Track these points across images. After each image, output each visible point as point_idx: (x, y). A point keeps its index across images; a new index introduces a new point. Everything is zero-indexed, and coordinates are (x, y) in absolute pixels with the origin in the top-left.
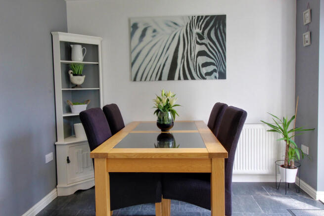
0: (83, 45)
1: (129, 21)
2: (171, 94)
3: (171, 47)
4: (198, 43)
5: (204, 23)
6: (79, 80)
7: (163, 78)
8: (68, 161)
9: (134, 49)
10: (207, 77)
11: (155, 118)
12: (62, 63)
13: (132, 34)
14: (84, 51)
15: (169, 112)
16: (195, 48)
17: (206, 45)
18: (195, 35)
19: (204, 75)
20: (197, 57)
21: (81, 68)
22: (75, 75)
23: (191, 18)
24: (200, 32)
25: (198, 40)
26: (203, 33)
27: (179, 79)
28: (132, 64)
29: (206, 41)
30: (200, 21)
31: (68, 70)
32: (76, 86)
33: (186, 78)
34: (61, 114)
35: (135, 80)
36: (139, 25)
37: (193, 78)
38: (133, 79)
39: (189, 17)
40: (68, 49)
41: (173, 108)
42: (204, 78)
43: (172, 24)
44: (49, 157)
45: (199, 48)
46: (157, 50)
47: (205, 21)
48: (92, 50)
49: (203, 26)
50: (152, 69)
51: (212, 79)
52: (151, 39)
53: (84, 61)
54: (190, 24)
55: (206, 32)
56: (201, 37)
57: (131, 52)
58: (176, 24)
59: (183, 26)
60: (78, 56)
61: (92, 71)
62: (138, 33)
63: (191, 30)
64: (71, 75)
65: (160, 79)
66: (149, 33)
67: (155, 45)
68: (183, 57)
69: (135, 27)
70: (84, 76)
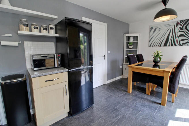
0: (133, 36)
1: (150, 27)
2: (160, 52)
3: (166, 34)
4: (180, 31)
5: (184, 23)
6: (131, 47)
7: (161, 46)
8: (126, 69)
9: (151, 36)
10: (183, 45)
11: (152, 59)
12: (126, 42)
13: (150, 31)
14: (133, 38)
15: (158, 58)
16: (178, 33)
17: (184, 32)
18: (178, 28)
19: (181, 44)
20: (179, 37)
21: (132, 43)
22: (130, 45)
23: (177, 22)
24: (181, 27)
25: (180, 30)
26: (183, 27)
27: (169, 46)
28: (150, 41)
29: (184, 30)
30: (182, 22)
31: (128, 44)
32: (130, 49)
33: (172, 45)
34: (125, 56)
35: (150, 46)
36: (153, 28)
37: (175, 45)
38: (149, 46)
39: (176, 22)
40: (128, 38)
41: (160, 56)
42: (181, 45)
43: (168, 25)
44: (121, 67)
45: (180, 33)
46: (160, 36)
47: (185, 22)
48: (136, 38)
49: (183, 24)
50: (157, 43)
51: (186, 46)
52: (158, 32)
53: (133, 41)
54: (176, 24)
55: (184, 26)
56: (181, 29)
57: (150, 37)
58: (169, 25)
59: (173, 26)
60: (131, 40)
61: (135, 44)
62: (153, 30)
63: (176, 26)
64: (129, 46)
65: (160, 46)
66: (157, 30)
67: (159, 34)
68: (172, 37)
69: (152, 28)
70: (133, 46)
